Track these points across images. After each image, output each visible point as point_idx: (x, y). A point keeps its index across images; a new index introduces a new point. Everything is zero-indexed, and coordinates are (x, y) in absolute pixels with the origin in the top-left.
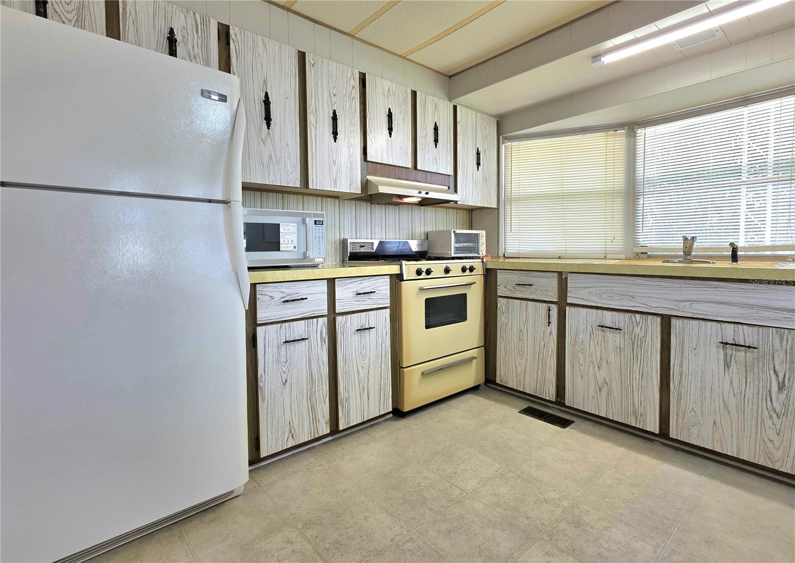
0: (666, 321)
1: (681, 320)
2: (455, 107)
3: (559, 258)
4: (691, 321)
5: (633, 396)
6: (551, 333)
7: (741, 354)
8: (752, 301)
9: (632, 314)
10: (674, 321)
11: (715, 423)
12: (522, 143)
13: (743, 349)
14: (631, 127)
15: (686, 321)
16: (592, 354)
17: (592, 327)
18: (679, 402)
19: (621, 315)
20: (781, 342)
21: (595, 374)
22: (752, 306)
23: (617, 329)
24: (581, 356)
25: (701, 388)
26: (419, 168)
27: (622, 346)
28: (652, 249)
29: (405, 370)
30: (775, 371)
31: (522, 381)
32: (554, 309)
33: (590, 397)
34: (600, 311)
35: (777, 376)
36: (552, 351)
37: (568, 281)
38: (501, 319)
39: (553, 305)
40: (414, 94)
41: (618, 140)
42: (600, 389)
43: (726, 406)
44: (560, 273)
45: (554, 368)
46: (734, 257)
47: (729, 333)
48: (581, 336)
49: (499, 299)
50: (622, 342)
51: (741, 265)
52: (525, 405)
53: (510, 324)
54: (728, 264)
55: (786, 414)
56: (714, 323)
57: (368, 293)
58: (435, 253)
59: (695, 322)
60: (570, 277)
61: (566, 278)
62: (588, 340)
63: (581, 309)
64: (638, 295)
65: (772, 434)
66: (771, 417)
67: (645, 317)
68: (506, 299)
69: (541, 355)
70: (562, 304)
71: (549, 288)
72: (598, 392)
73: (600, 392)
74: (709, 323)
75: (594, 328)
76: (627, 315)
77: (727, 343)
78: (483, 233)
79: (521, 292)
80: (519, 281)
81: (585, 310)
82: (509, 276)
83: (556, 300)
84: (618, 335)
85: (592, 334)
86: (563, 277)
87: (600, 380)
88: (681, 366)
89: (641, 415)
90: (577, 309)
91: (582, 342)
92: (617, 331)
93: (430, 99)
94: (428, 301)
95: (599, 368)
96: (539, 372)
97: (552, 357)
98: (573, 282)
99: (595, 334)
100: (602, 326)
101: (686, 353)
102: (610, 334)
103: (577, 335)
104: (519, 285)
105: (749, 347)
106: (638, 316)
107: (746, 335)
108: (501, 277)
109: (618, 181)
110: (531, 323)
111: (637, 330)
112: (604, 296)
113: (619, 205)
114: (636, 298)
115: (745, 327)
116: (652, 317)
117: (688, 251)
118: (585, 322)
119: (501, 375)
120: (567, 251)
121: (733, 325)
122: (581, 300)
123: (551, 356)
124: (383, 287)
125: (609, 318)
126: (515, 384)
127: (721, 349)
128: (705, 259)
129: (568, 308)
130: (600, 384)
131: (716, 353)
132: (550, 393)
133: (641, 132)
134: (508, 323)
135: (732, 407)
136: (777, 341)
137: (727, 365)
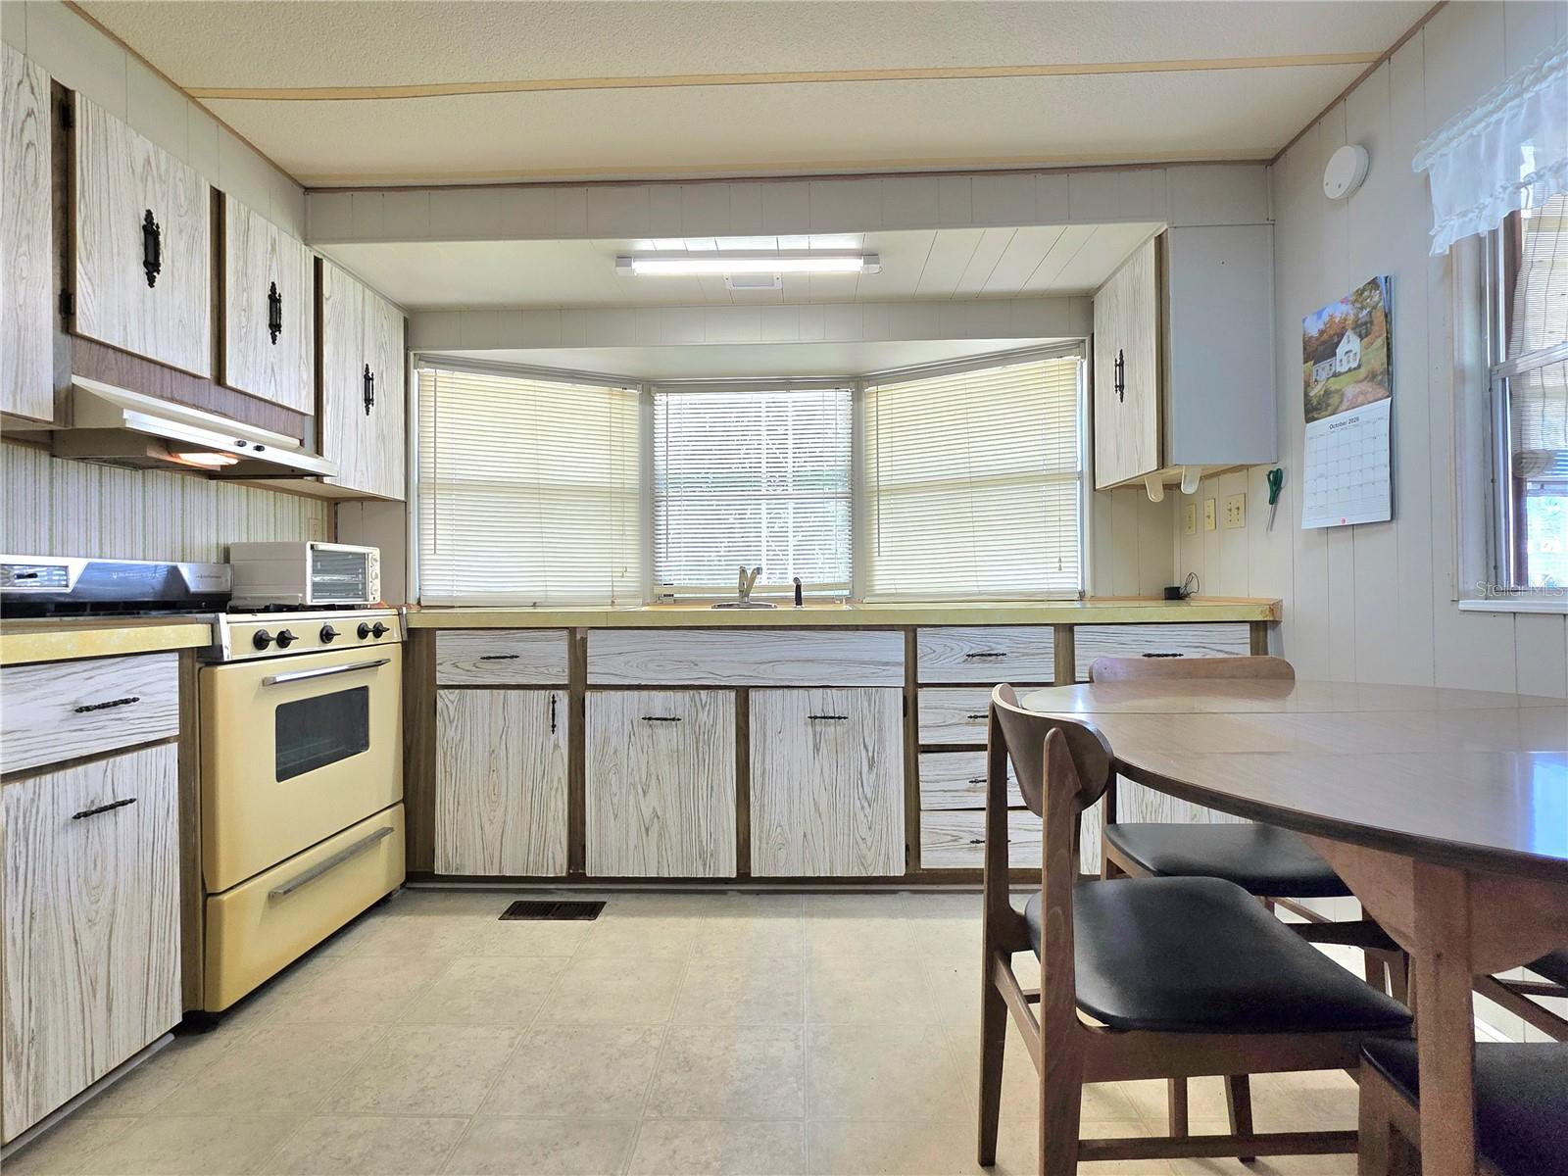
0: (743, 693)
1: (762, 692)
2: (318, 263)
3: (534, 605)
4: (774, 691)
5: (699, 826)
6: (556, 746)
7: (831, 730)
8: (839, 655)
9: (695, 691)
10: (752, 694)
11: (805, 836)
12: (457, 374)
13: (832, 721)
14: (649, 387)
15: (768, 691)
16: (633, 770)
17: (632, 722)
18: (762, 817)
19: (679, 695)
20: (870, 705)
21: (638, 803)
22: (840, 662)
23: (674, 719)
24: (613, 779)
25: (789, 789)
26: (230, 382)
27: (681, 748)
28: (681, 589)
29: (225, 897)
30: (865, 746)
31: (497, 854)
32: (563, 698)
33: (631, 847)
34: (645, 693)
35: (867, 751)
36: (559, 779)
37: (588, 644)
38: (447, 734)
39: (560, 692)
40: (218, 199)
41: (628, 404)
42: (647, 830)
43: (816, 807)
44: (572, 631)
45: (564, 811)
46: (799, 600)
47: (818, 701)
48: (614, 741)
49: (441, 692)
50: (681, 742)
51: (805, 607)
52: (506, 902)
53: (466, 744)
54: (792, 607)
55: (876, 799)
56: (801, 690)
57: (115, 704)
58: (255, 598)
59: (780, 692)
60: (593, 638)
61: (584, 640)
62: (626, 747)
63: (612, 693)
64: (703, 659)
65: (863, 831)
66: (863, 807)
67: (713, 693)
68: (457, 691)
69: (537, 792)
70: (578, 687)
71: (551, 659)
72: (644, 835)
73: (647, 834)
74: (795, 691)
75: (635, 724)
76: (688, 694)
77: (816, 718)
78: (374, 553)
79: (491, 672)
80: (488, 652)
81: (619, 693)
82: (467, 642)
83: (566, 682)
84: (675, 729)
85: (632, 737)
86: (578, 637)
87: (647, 813)
88: (763, 760)
89: (712, 855)
90: (605, 694)
91: (615, 752)
92: (674, 723)
93: (258, 222)
94: (282, 711)
95: (644, 792)
96: (534, 827)
97: (560, 792)
98: (595, 644)
99: (637, 735)
100: (650, 719)
101: (769, 741)
102: (662, 731)
103: (606, 741)
104: (489, 658)
105: (839, 718)
106: (703, 693)
107: (835, 702)
108: (444, 645)
109: (632, 478)
110: (515, 734)
111: (703, 717)
112: (651, 666)
113: (631, 513)
114: (700, 664)
115: (834, 690)
116: (724, 691)
117: (744, 592)
118: (620, 716)
119: (447, 856)
120: (549, 593)
121: (821, 689)
122: (611, 677)
123: (557, 789)
124: (161, 684)
125: (659, 703)
126: (480, 864)
127: (810, 727)
128: (764, 603)
129: (588, 694)
130: (647, 821)
131: (804, 733)
132: (556, 863)
133: (661, 399)
134: (462, 739)
135: (823, 807)
136: (866, 704)
137: (817, 749)
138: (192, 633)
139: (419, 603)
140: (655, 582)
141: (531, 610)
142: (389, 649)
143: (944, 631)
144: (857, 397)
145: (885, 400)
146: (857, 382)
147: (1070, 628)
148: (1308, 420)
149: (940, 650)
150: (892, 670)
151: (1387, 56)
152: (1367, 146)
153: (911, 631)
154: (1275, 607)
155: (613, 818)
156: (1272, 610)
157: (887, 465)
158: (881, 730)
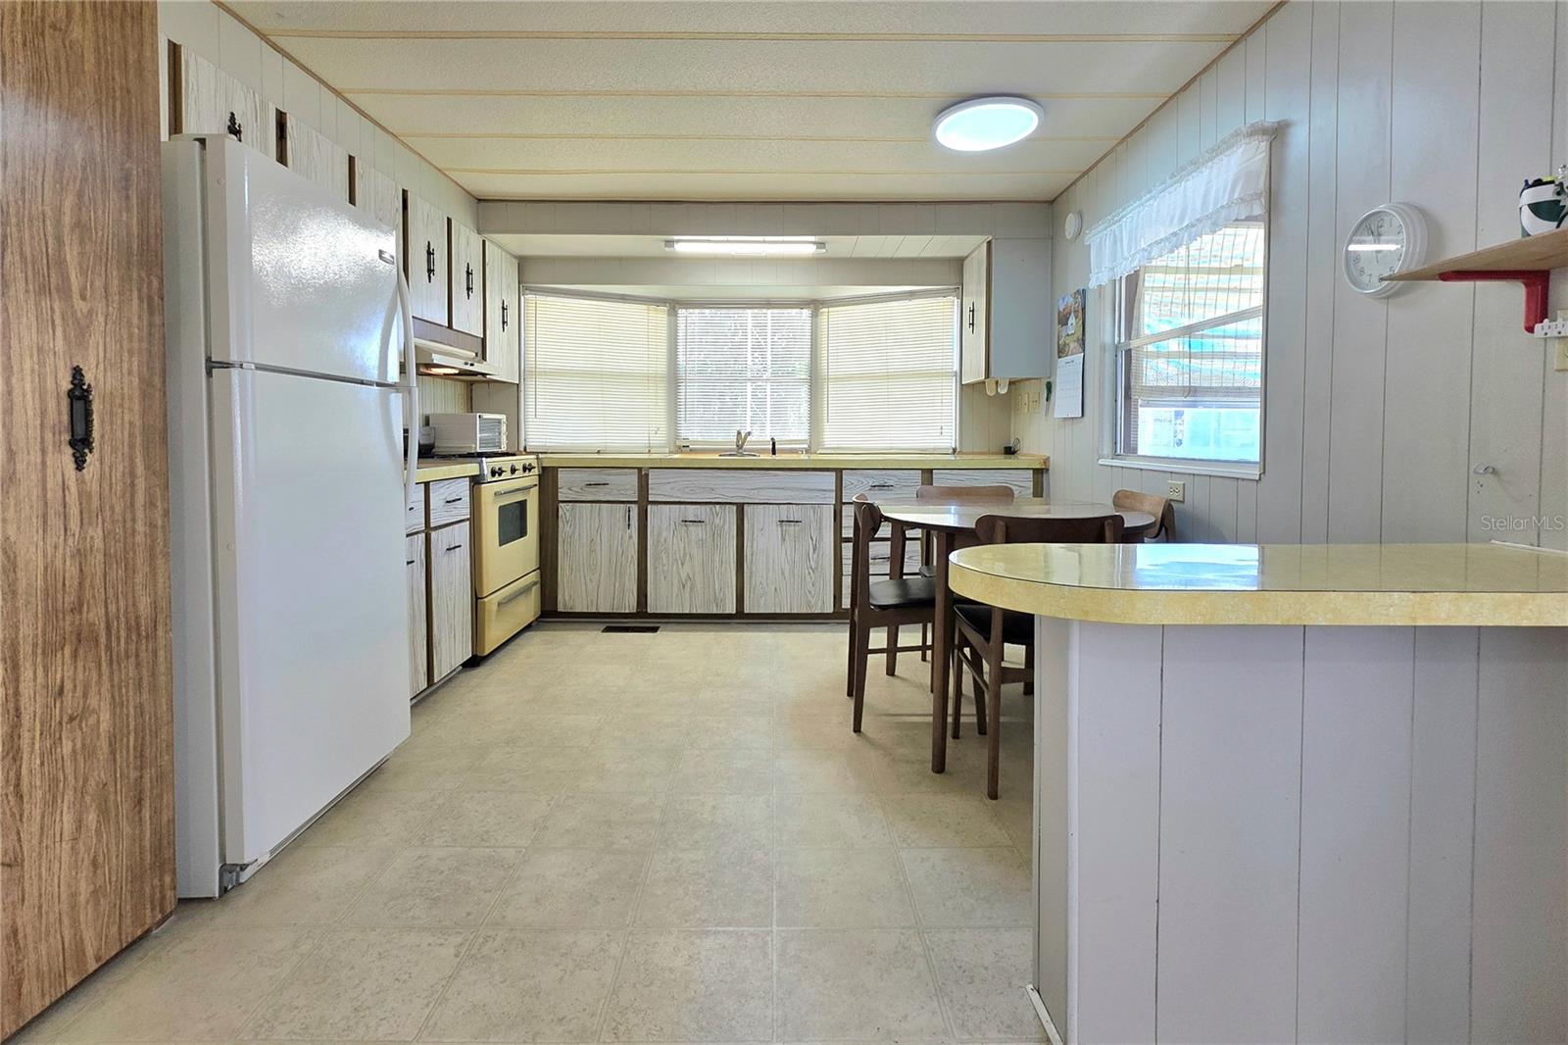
0: (740, 507)
1: (752, 506)
2: (484, 242)
3: (598, 452)
4: (758, 506)
5: (715, 584)
6: (630, 537)
7: (791, 528)
8: (797, 485)
9: (712, 506)
10: (746, 507)
11: (775, 590)
12: (549, 299)
13: (793, 523)
14: (674, 305)
15: (755, 506)
16: (676, 551)
17: (675, 523)
18: (751, 577)
19: (704, 507)
20: (814, 514)
21: (678, 570)
22: (798, 489)
23: (700, 521)
24: (663, 556)
25: (767, 563)
26: (454, 327)
27: (704, 538)
28: (695, 442)
29: (486, 600)
30: (811, 538)
31: (595, 600)
32: (635, 509)
33: (674, 595)
34: (683, 506)
35: (812, 541)
36: (632, 557)
37: (649, 477)
38: (564, 529)
39: (633, 505)
40: (449, 221)
41: (660, 315)
42: (684, 586)
43: (783, 573)
44: (640, 469)
45: (635, 575)
46: (774, 452)
47: (784, 512)
48: (664, 535)
49: (561, 504)
50: (704, 535)
51: (778, 457)
52: (603, 627)
53: (576, 535)
54: (769, 457)
55: (817, 568)
56: (774, 506)
57: (454, 501)
59: (762, 506)
60: (651, 473)
61: (647, 475)
62: (672, 538)
63: (663, 506)
64: (717, 486)
65: (810, 586)
66: (809, 573)
67: (723, 506)
68: (571, 504)
69: (619, 564)
70: (643, 502)
71: (628, 487)
73: (683, 588)
74: (771, 506)
75: (677, 524)
76: (708, 507)
77: (783, 521)
79: (592, 493)
80: (590, 481)
81: (668, 506)
82: (576, 475)
83: (636, 499)
84: (700, 527)
85: (675, 531)
86: (643, 473)
87: (684, 576)
88: (752, 547)
89: (722, 600)
90: (659, 506)
91: (665, 541)
92: (700, 524)
93: (463, 228)
94: (501, 509)
95: (682, 564)
96: (617, 585)
97: (632, 563)
98: (653, 478)
99: (678, 531)
100: (686, 521)
101: (755, 536)
102: (692, 528)
103: (660, 534)
104: (590, 485)
105: (797, 521)
106: (718, 506)
107: (794, 513)
108: (563, 477)
109: (661, 366)
110: (606, 530)
111: (717, 521)
112: (687, 490)
113: (662, 392)
114: (715, 490)
115: (794, 506)
116: (729, 506)
117: (739, 447)
118: (668, 520)
119: (565, 600)
120: (607, 444)
121: (786, 505)
122: (663, 496)
123: (631, 561)
124: (463, 489)
125: (691, 512)
126: (585, 606)
127: (779, 529)
128: (752, 452)
129: (649, 507)
130: (683, 580)
131: (775, 531)
132: (630, 605)
133: (682, 312)
134: (573, 533)
135: (787, 575)
136: (812, 514)
137: (784, 540)
138: (472, 468)
139: (525, 450)
140: (677, 437)
141: (596, 456)
142: (532, 479)
143: (859, 472)
144: (815, 315)
145: (833, 317)
146: (815, 305)
147: (930, 471)
148: (1060, 357)
149: (855, 483)
150: (827, 494)
151: (1086, 173)
152: (1080, 214)
153: (839, 472)
154: (1046, 461)
155: (662, 578)
156: (1045, 462)
157: (834, 363)
158: (820, 529)
